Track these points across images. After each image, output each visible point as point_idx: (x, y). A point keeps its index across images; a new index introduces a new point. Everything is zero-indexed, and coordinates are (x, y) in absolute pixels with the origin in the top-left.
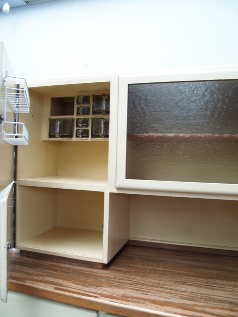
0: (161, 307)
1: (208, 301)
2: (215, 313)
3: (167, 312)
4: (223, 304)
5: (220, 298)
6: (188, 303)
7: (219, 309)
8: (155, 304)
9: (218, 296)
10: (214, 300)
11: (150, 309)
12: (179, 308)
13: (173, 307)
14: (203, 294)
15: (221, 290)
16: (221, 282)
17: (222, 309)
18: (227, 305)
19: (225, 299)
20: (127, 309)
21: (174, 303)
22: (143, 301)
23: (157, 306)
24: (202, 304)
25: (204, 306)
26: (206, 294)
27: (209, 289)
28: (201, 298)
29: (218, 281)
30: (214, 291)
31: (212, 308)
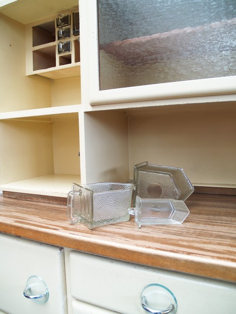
0: (132, 241)
1: (202, 236)
2: (206, 248)
3: (137, 245)
4: (223, 240)
5: (221, 233)
6: (172, 238)
7: (214, 244)
8: (127, 237)
9: (218, 232)
10: (211, 235)
11: (116, 242)
12: (157, 242)
13: (149, 241)
14: (198, 229)
15: (225, 226)
16: (229, 218)
17: (219, 244)
18: (228, 240)
19: (228, 234)
20: (88, 242)
21: (153, 237)
22: (112, 235)
23: (127, 239)
24: (191, 239)
25: (193, 241)
26: (202, 230)
27: (209, 224)
28: (193, 233)
29: (224, 218)
30: (215, 227)
31: (205, 243)
